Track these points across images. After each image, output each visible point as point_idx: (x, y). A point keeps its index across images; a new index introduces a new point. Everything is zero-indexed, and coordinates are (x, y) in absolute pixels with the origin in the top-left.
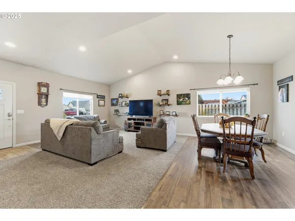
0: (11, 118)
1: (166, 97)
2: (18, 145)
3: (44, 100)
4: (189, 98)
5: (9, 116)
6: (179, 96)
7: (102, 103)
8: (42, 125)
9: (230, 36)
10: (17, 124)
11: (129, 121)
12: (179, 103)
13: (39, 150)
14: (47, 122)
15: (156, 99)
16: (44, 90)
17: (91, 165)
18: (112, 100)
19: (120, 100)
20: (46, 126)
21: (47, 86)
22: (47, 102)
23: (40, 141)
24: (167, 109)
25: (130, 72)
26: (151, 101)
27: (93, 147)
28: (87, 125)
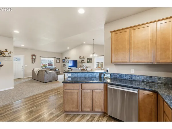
0: (23, 68)
1: (83, 59)
2: (25, 77)
3: (34, 61)
4: (92, 60)
5: (22, 67)
6: (88, 59)
7: (58, 61)
8: (32, 70)
9: (93, 39)
10: (25, 70)
11: (69, 70)
12: (88, 62)
13: (31, 79)
14: (34, 69)
15: (79, 60)
16: (34, 57)
17: (45, 83)
18: (63, 60)
19: (66, 60)
20: (33, 71)
21: (35, 56)
22: (35, 62)
23: (31, 76)
24: (84, 64)
25: (68, 48)
26: (77, 61)
27: (45, 77)
28: (44, 71)
